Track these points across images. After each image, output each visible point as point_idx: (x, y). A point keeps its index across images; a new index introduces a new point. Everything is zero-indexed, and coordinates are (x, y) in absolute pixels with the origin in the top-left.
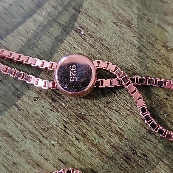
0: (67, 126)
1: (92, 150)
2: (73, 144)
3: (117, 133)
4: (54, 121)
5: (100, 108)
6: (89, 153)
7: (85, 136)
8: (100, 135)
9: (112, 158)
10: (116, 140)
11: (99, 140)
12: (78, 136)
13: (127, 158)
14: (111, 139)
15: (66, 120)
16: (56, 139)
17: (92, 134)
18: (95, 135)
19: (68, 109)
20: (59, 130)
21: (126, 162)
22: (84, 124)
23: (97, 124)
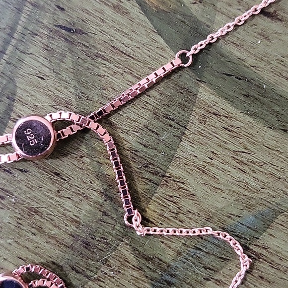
0: (20, 222)
1: (50, 242)
2: (29, 240)
3: (73, 221)
4: (7, 220)
5: (51, 198)
6: (48, 246)
7: (40, 229)
8: (55, 226)
9: (71, 247)
10: (72, 228)
11: (55, 231)
12: (33, 230)
13: (86, 245)
14: (67, 228)
15: (19, 216)
16: (11, 237)
17: (48, 227)
18: (51, 227)
19: (19, 205)
20: (13, 227)
21: (87, 248)
22: (37, 217)
23: (51, 215)
